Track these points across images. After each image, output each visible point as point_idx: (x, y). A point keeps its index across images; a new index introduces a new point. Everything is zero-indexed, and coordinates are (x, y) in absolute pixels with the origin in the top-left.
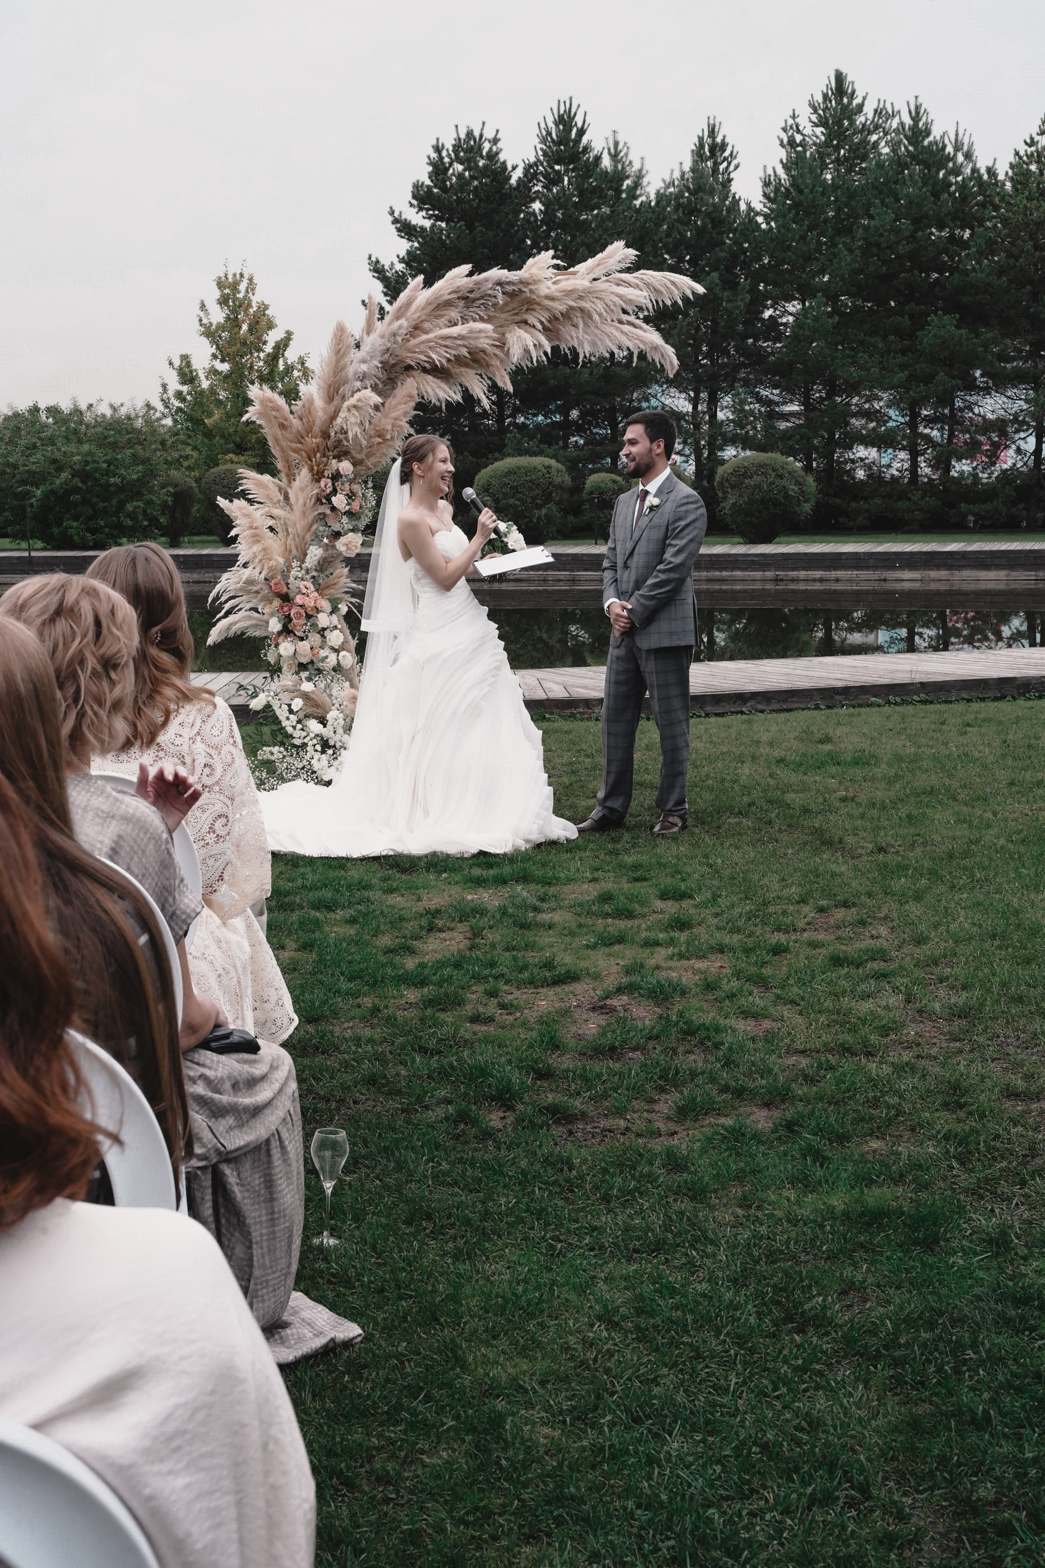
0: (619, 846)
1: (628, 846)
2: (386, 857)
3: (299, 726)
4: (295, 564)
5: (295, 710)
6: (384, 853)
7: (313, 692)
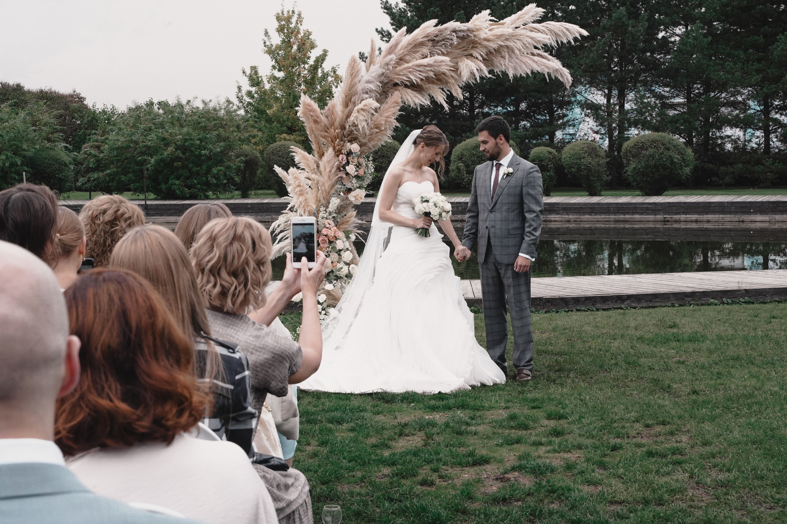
0: (526, 389)
1: (531, 389)
2: (377, 393)
3: (323, 312)
4: (322, 209)
5: (321, 302)
6: (375, 391)
7: (333, 290)
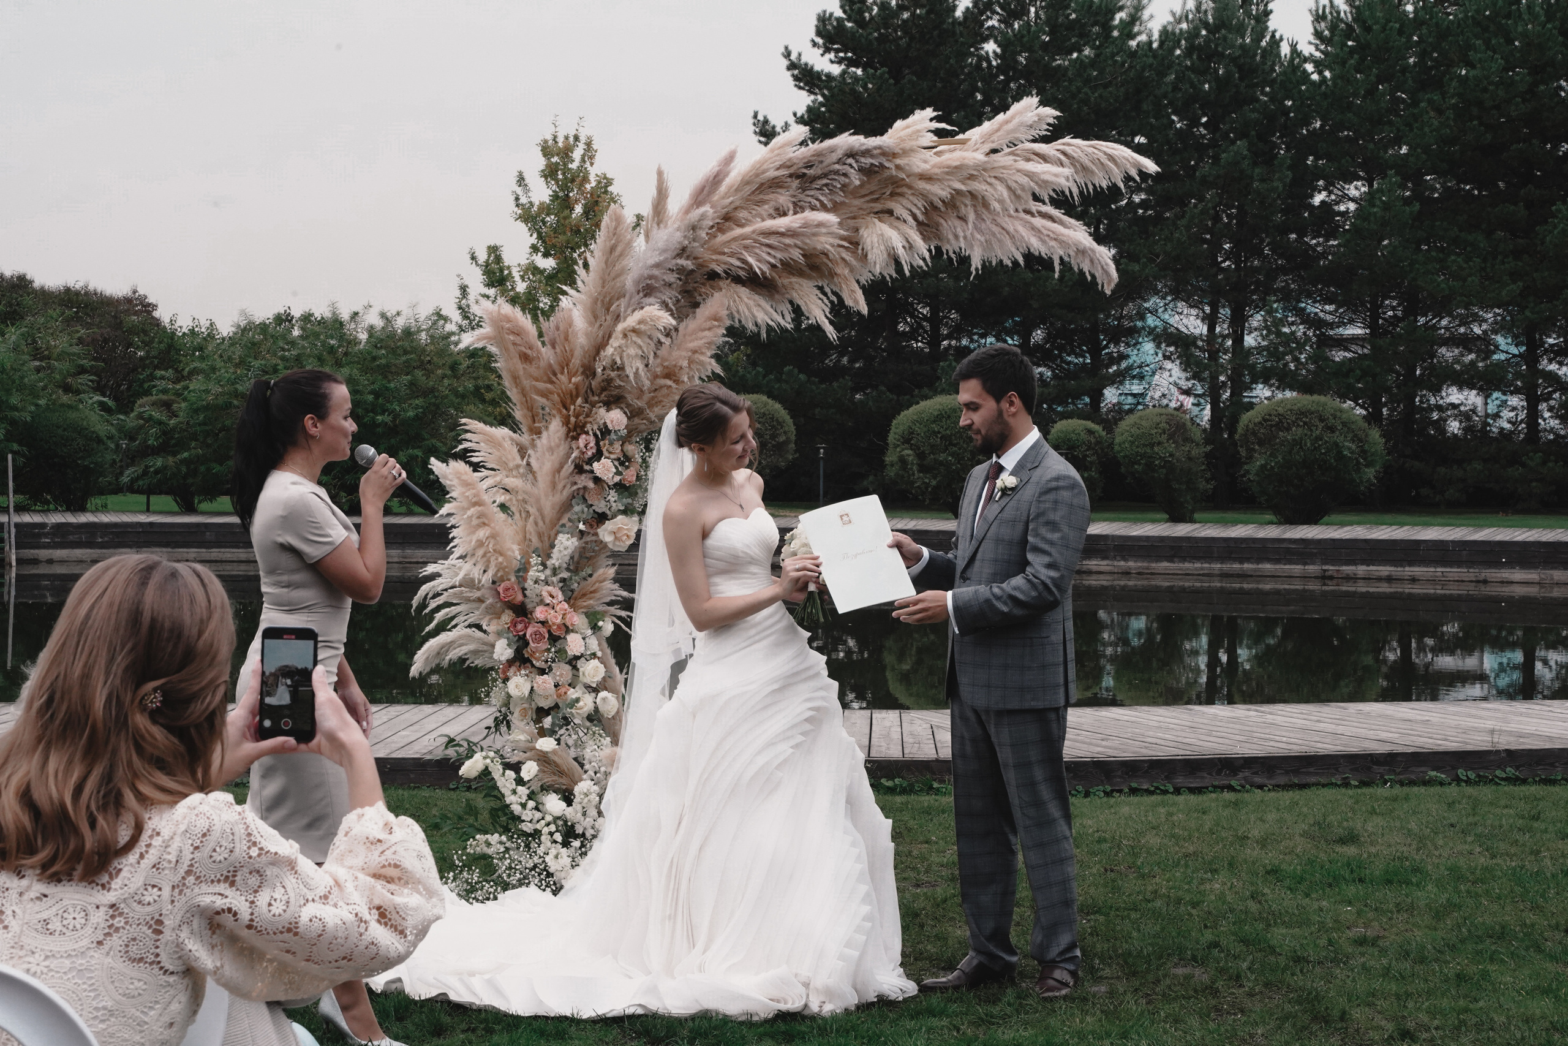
0: (996, 1010)
1: (1008, 1010)
2: (632, 1018)
3: (531, 804)
4: (534, 560)
5: (526, 779)
7: (554, 752)
